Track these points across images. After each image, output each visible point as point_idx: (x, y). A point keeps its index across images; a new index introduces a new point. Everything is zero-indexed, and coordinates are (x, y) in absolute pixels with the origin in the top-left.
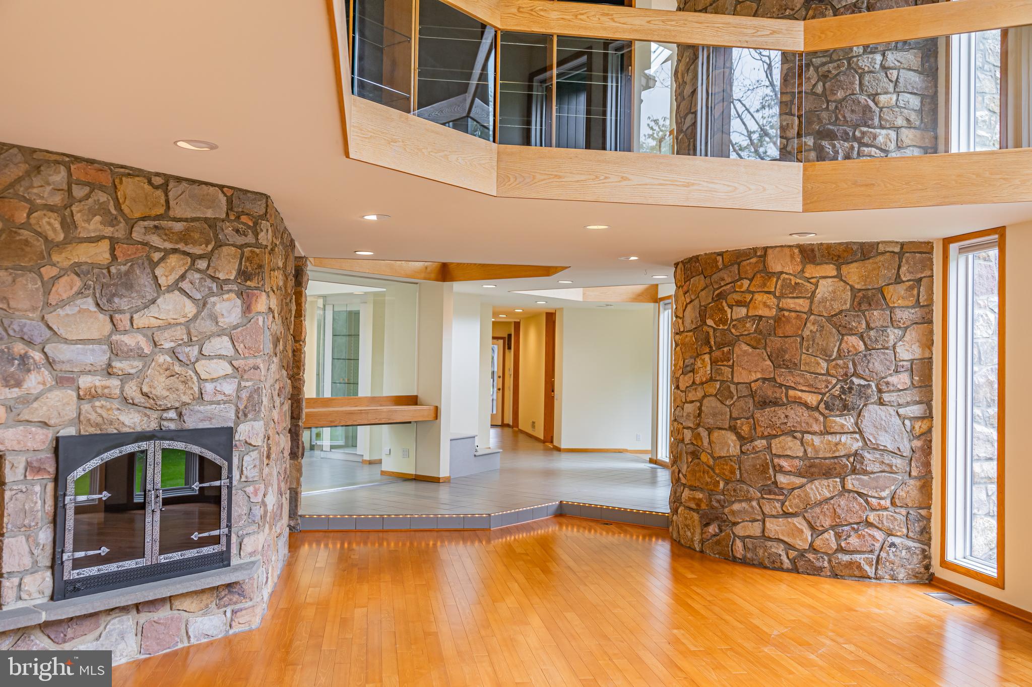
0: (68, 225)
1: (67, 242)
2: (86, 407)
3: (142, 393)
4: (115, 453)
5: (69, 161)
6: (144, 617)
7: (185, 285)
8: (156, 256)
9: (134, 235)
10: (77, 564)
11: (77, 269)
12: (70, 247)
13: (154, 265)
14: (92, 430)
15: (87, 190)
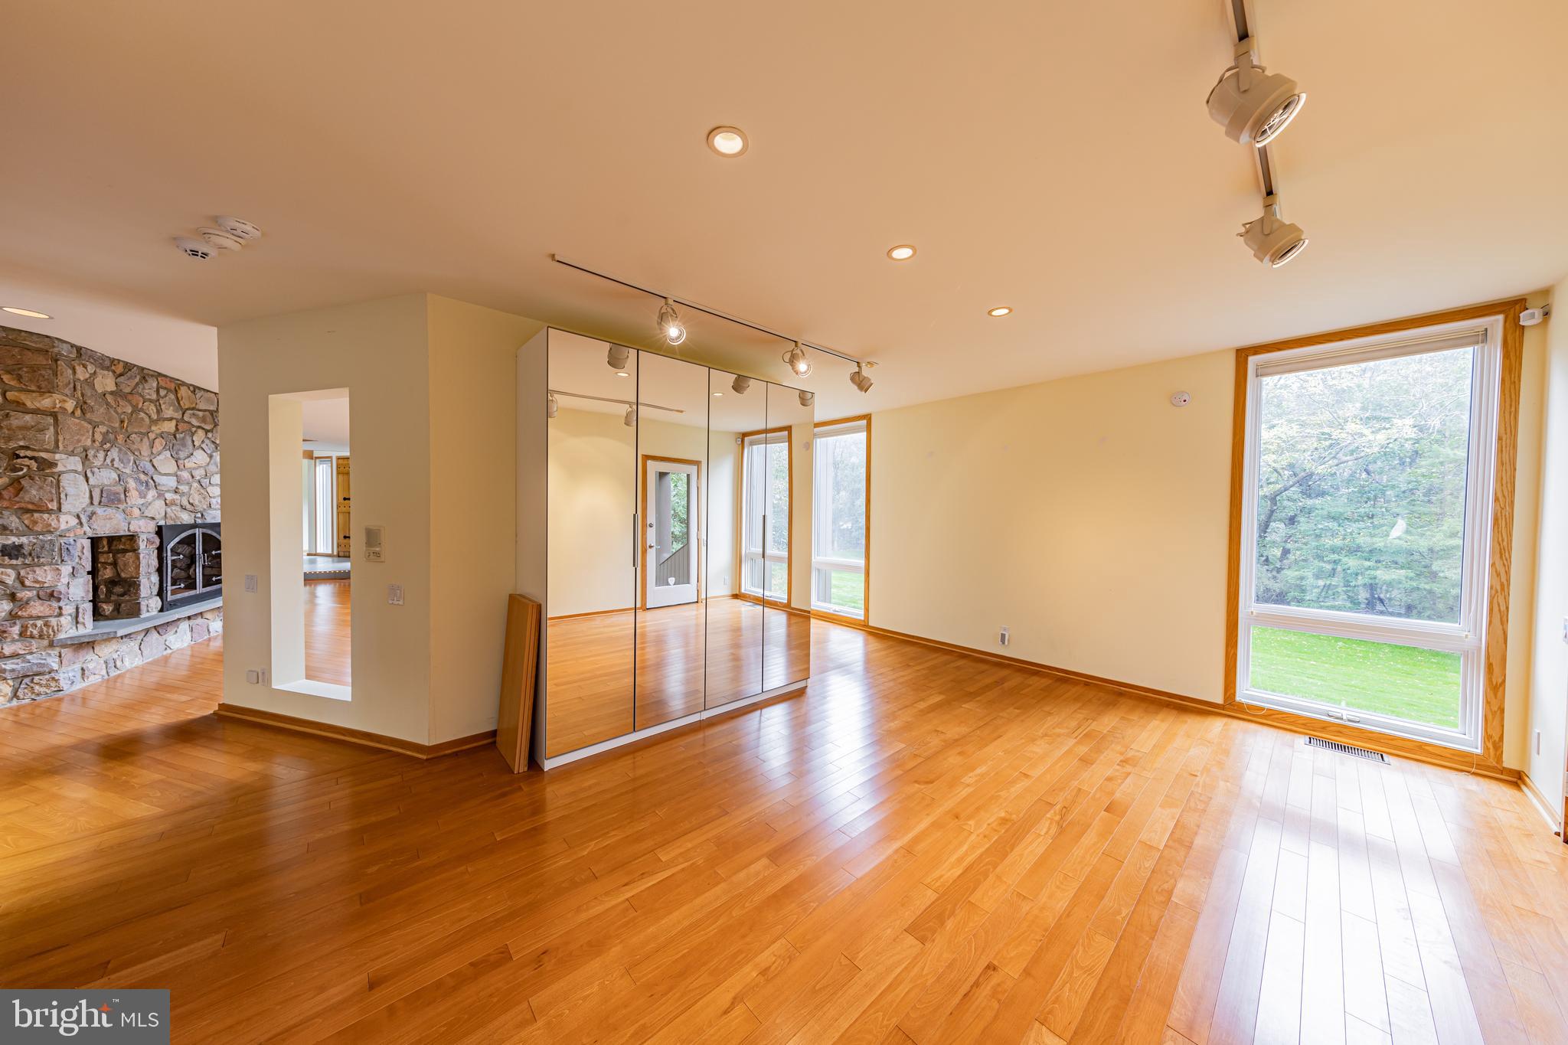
0: (159, 411)
1: (158, 420)
2: (169, 510)
3: (189, 503)
4: (183, 535)
5: (159, 375)
6: (192, 622)
7: (204, 446)
8: (194, 429)
9: (185, 418)
10: (174, 592)
11: (161, 435)
12: (160, 423)
13: (193, 434)
14: (172, 523)
15: (166, 392)
